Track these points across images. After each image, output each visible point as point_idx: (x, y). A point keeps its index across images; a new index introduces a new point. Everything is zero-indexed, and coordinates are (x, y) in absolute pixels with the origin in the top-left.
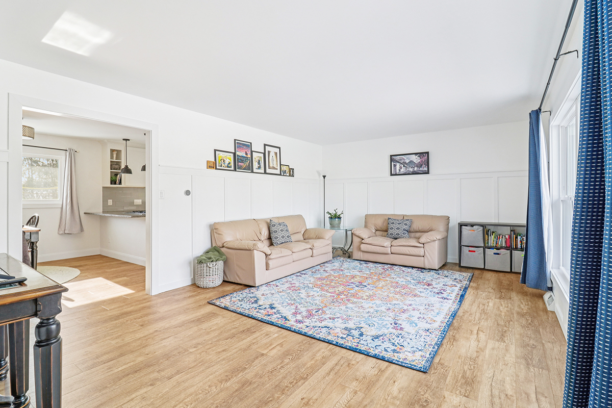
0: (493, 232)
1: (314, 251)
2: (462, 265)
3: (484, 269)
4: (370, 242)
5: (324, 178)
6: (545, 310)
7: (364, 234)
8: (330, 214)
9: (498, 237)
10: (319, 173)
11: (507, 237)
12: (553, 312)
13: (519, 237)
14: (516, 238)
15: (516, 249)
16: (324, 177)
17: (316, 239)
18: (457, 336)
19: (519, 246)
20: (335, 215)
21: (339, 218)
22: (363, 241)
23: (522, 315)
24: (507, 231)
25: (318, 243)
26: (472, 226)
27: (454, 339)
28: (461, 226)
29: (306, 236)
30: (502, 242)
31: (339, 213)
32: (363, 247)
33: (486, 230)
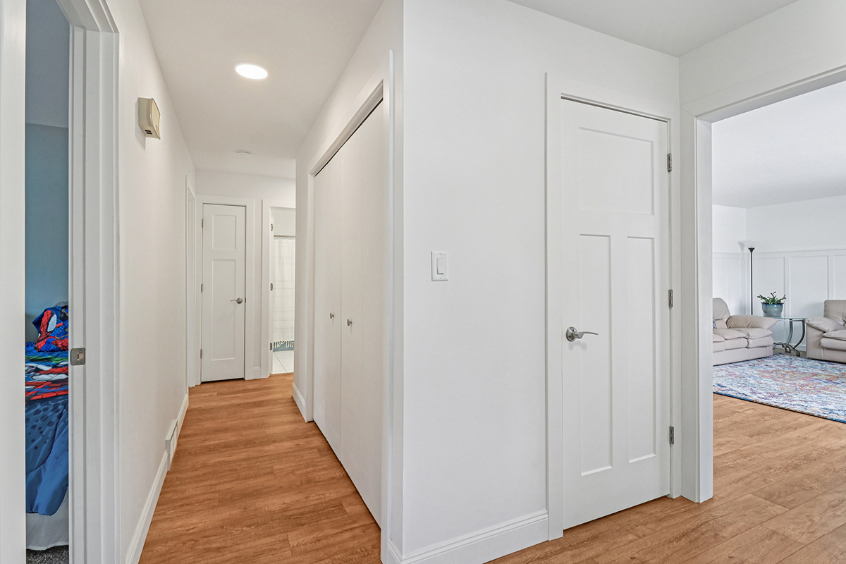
1: (751, 341)
4: (837, 336)
5: (751, 252)
7: (826, 325)
8: (764, 298)
10: (742, 245)
16: (751, 250)
17: (748, 327)
20: (773, 300)
21: (779, 303)
22: (825, 334)
25: (753, 333)
29: (732, 324)
31: (778, 298)
32: (824, 342)
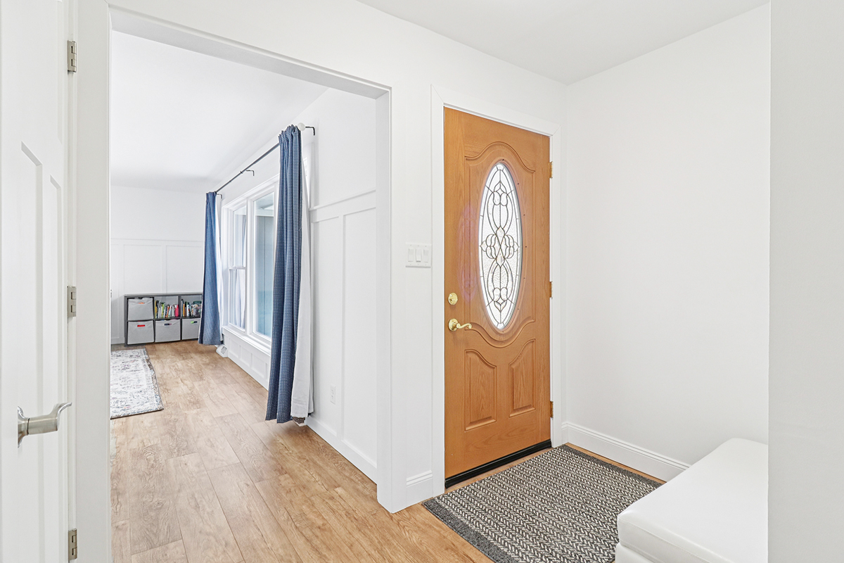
0: (162, 303)
2: (128, 343)
3: (154, 343)
6: (221, 358)
9: (167, 307)
11: (176, 306)
12: (227, 358)
13: (187, 306)
14: (186, 306)
15: (186, 317)
18: (167, 388)
19: (188, 314)
23: (208, 364)
24: (175, 301)
26: (141, 298)
27: (168, 390)
28: (128, 299)
30: (171, 313)
33: (156, 301)
